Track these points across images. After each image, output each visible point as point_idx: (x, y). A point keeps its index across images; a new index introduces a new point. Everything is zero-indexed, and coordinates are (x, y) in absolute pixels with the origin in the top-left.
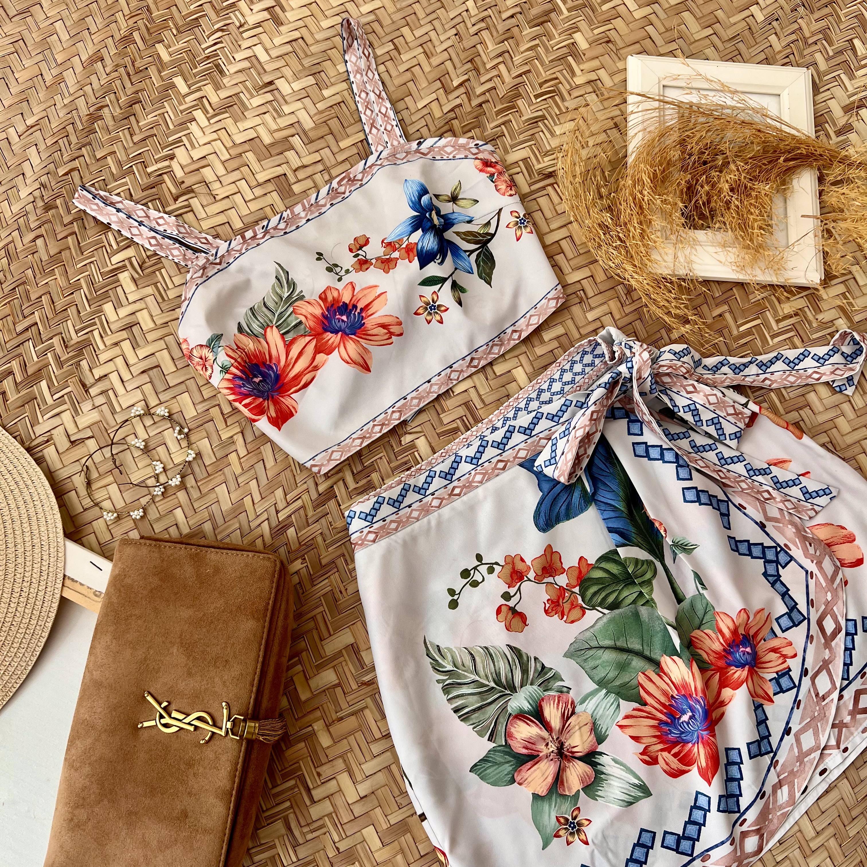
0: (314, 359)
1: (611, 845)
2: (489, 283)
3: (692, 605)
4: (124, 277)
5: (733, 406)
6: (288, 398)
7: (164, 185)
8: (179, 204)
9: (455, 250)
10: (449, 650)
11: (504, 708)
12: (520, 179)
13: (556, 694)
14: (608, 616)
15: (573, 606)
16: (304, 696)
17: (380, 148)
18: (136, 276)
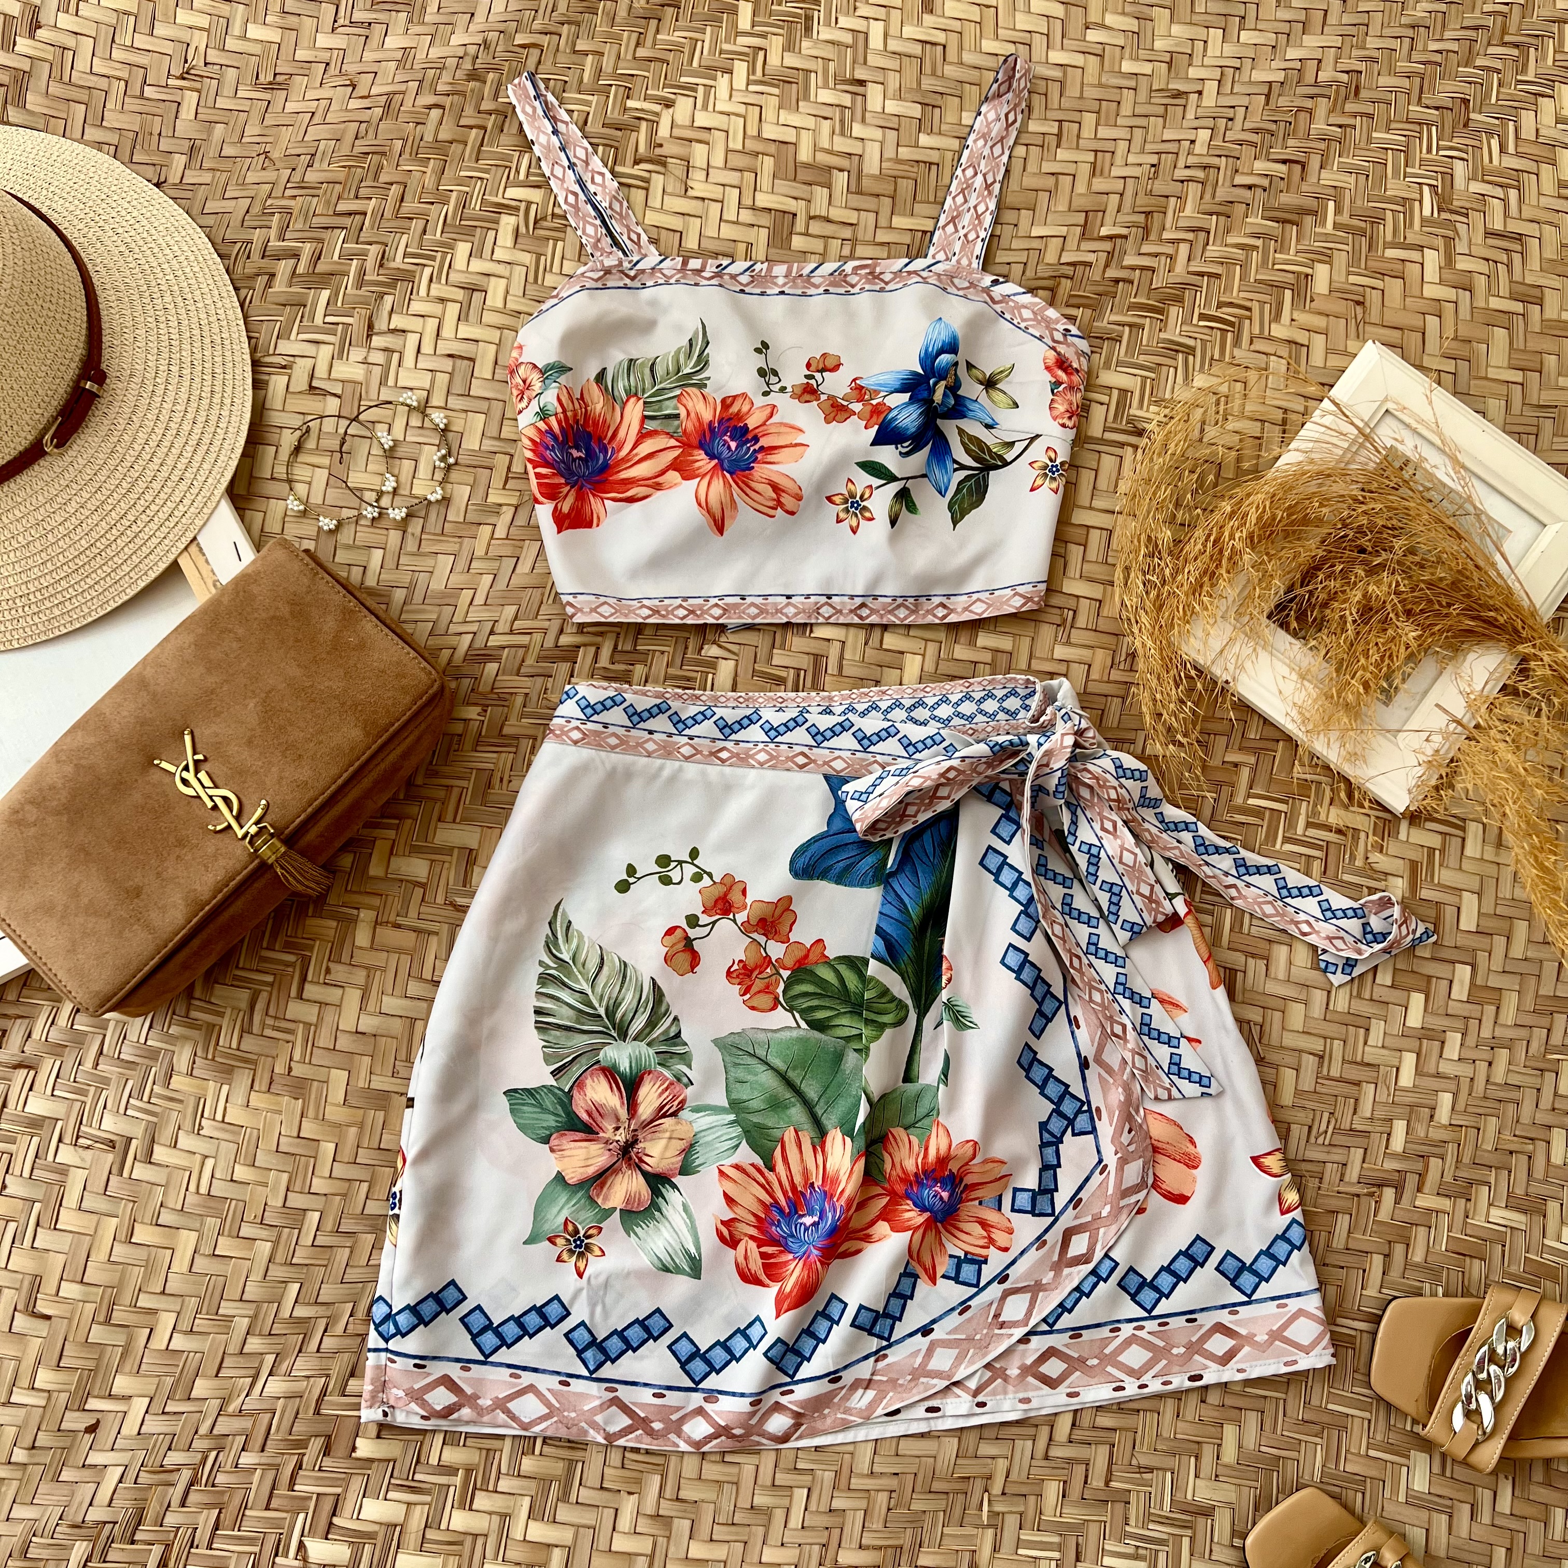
0: (663, 472)
1: (609, 1300)
2: (955, 522)
3: (918, 1096)
4: (508, 222)
5: (1152, 887)
6: (599, 501)
7: (634, 134)
8: (637, 170)
9: (941, 450)
10: (581, 936)
11: (596, 1049)
12: (1098, 414)
13: (672, 1079)
14: (802, 1032)
15: (767, 989)
16: (375, 869)
17: (941, 256)
18: (523, 230)
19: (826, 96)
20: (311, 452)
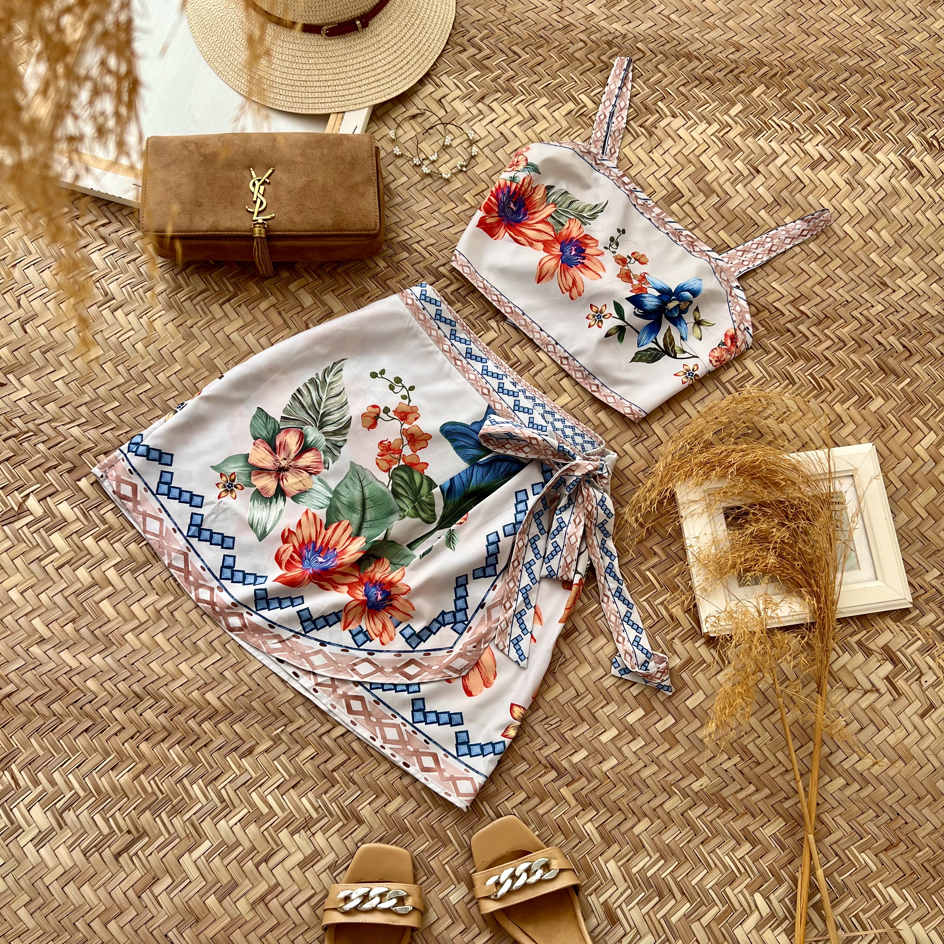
0: (538, 241)
1: (220, 517)
2: (633, 360)
3: (408, 556)
4: (571, 105)
5: (573, 561)
6: (504, 231)
7: (650, 116)
8: (638, 129)
9: (654, 328)
10: (341, 377)
11: (306, 423)
13: (322, 460)
14: (387, 490)
16: (292, 287)
17: (726, 260)
18: (573, 113)
19: (739, 164)
20: (417, 123)
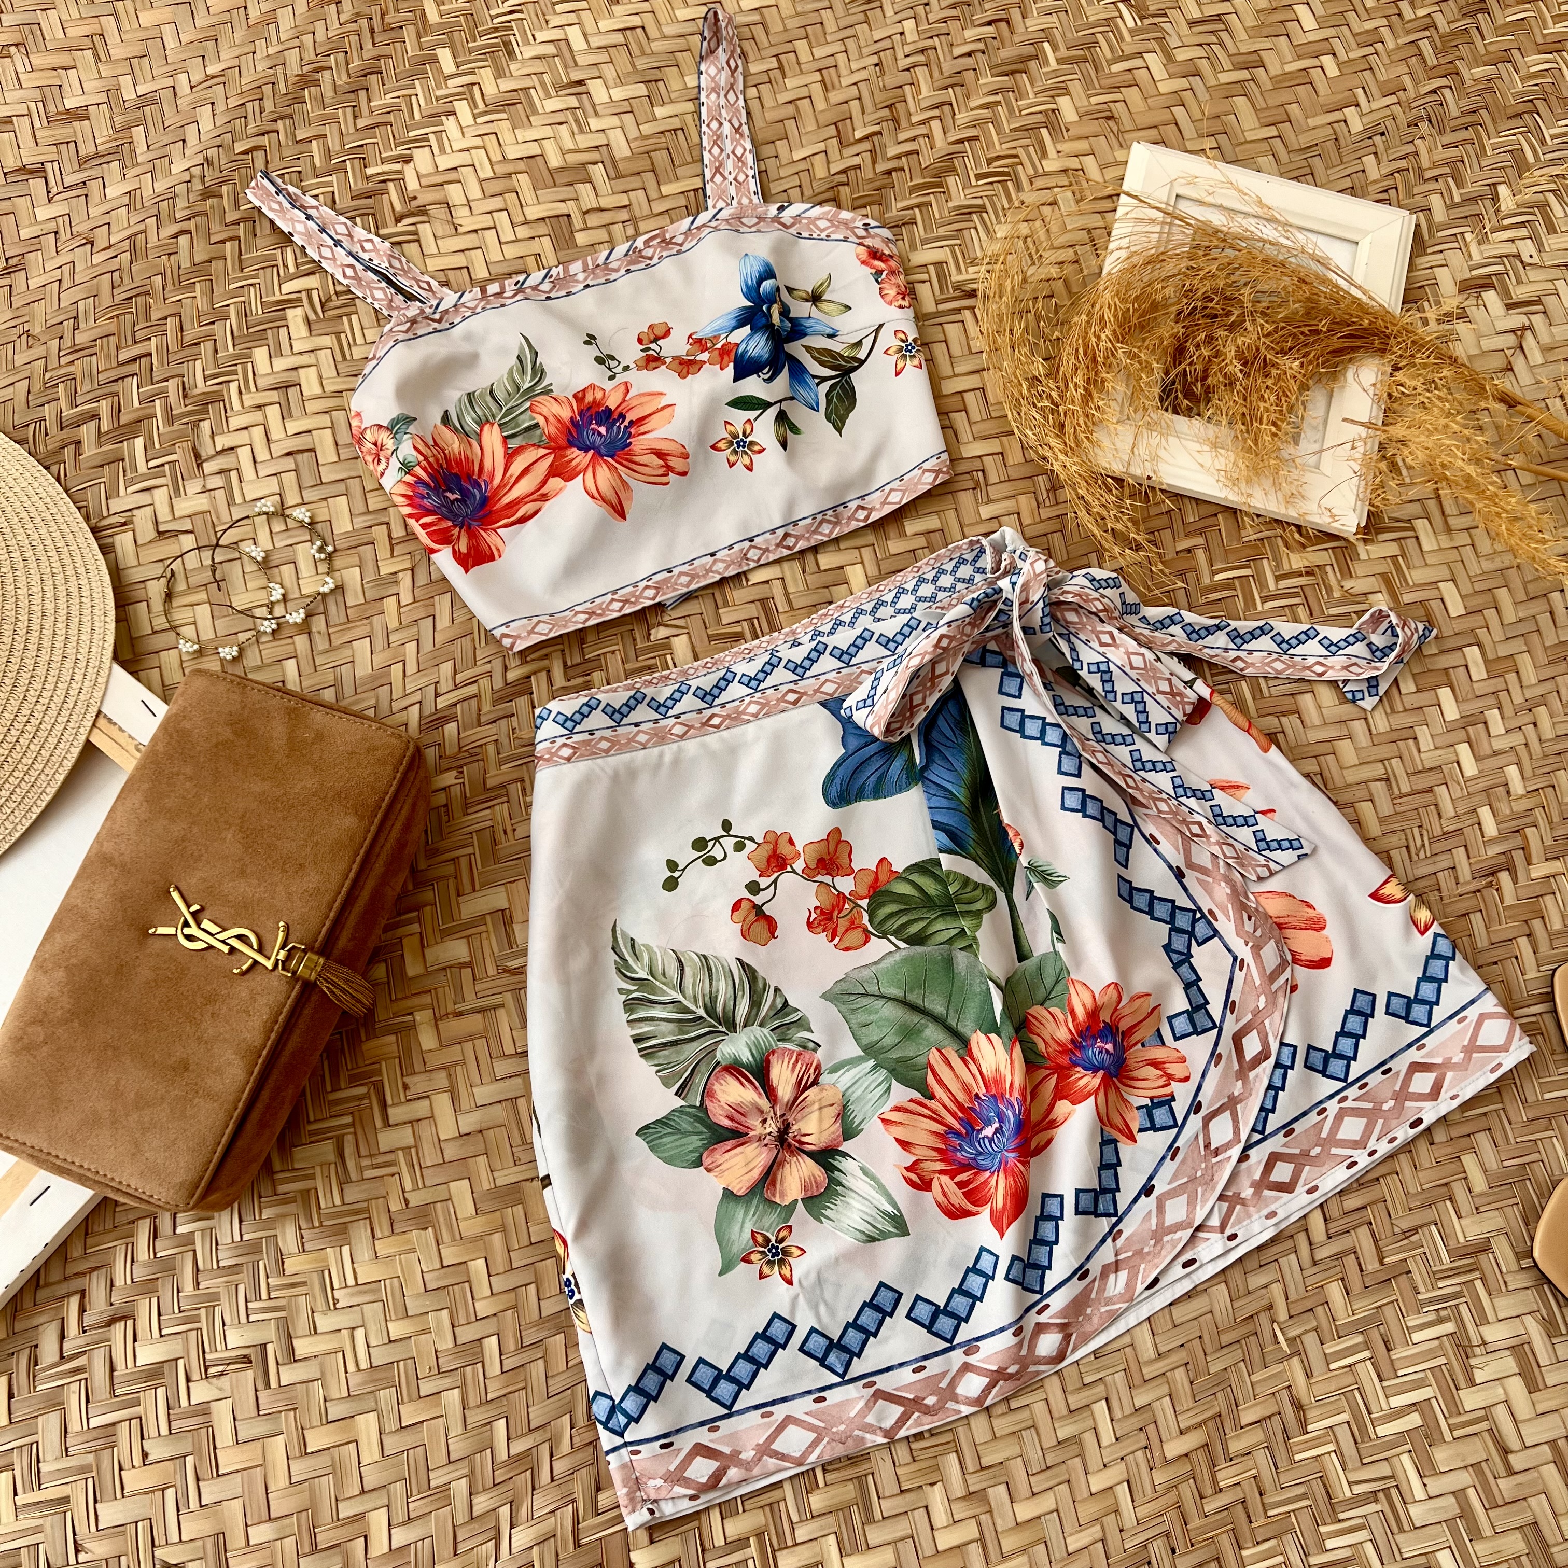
0: (544, 483)
1: (828, 1295)
2: (839, 431)
3: (1040, 968)
4: (295, 316)
5: (1169, 680)
6: (491, 533)
7: (385, 197)
8: (401, 227)
9: (798, 371)
10: (648, 948)
11: (710, 1052)
12: (924, 291)
13: (797, 1049)
14: (904, 953)
15: (853, 925)
16: (413, 969)
17: (720, 204)
18: (312, 317)
19: (553, 104)
20: (183, 594)
